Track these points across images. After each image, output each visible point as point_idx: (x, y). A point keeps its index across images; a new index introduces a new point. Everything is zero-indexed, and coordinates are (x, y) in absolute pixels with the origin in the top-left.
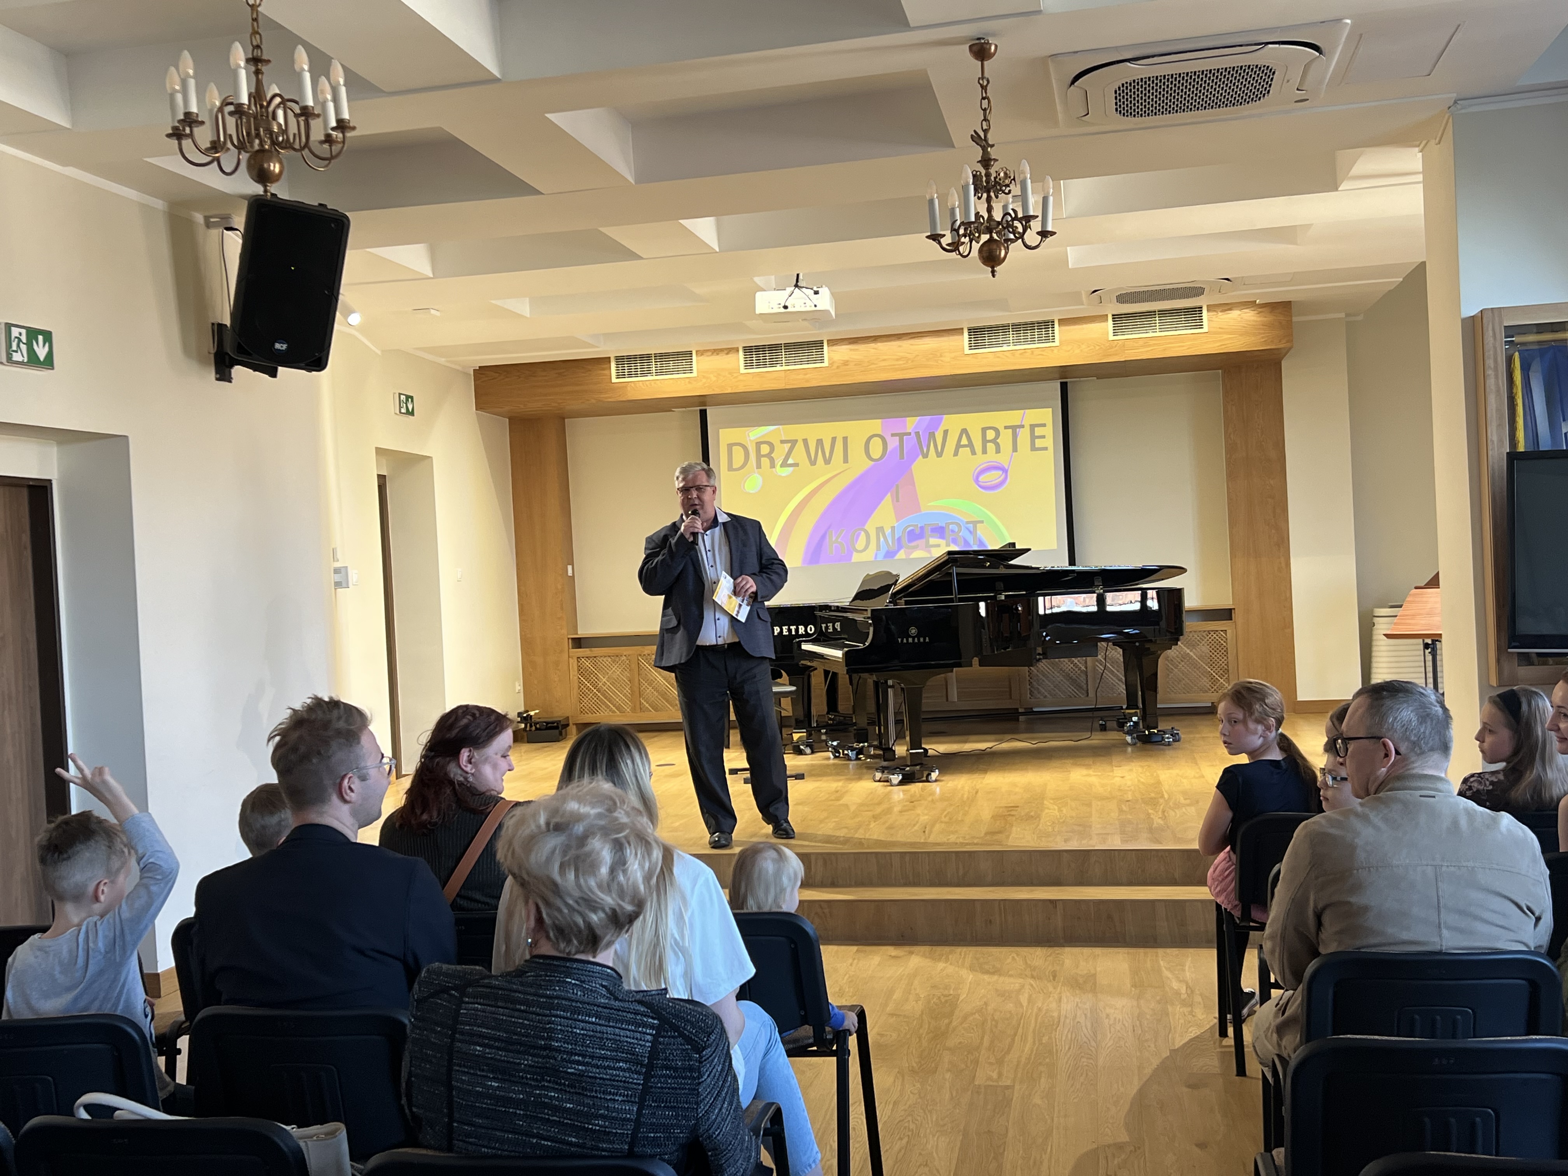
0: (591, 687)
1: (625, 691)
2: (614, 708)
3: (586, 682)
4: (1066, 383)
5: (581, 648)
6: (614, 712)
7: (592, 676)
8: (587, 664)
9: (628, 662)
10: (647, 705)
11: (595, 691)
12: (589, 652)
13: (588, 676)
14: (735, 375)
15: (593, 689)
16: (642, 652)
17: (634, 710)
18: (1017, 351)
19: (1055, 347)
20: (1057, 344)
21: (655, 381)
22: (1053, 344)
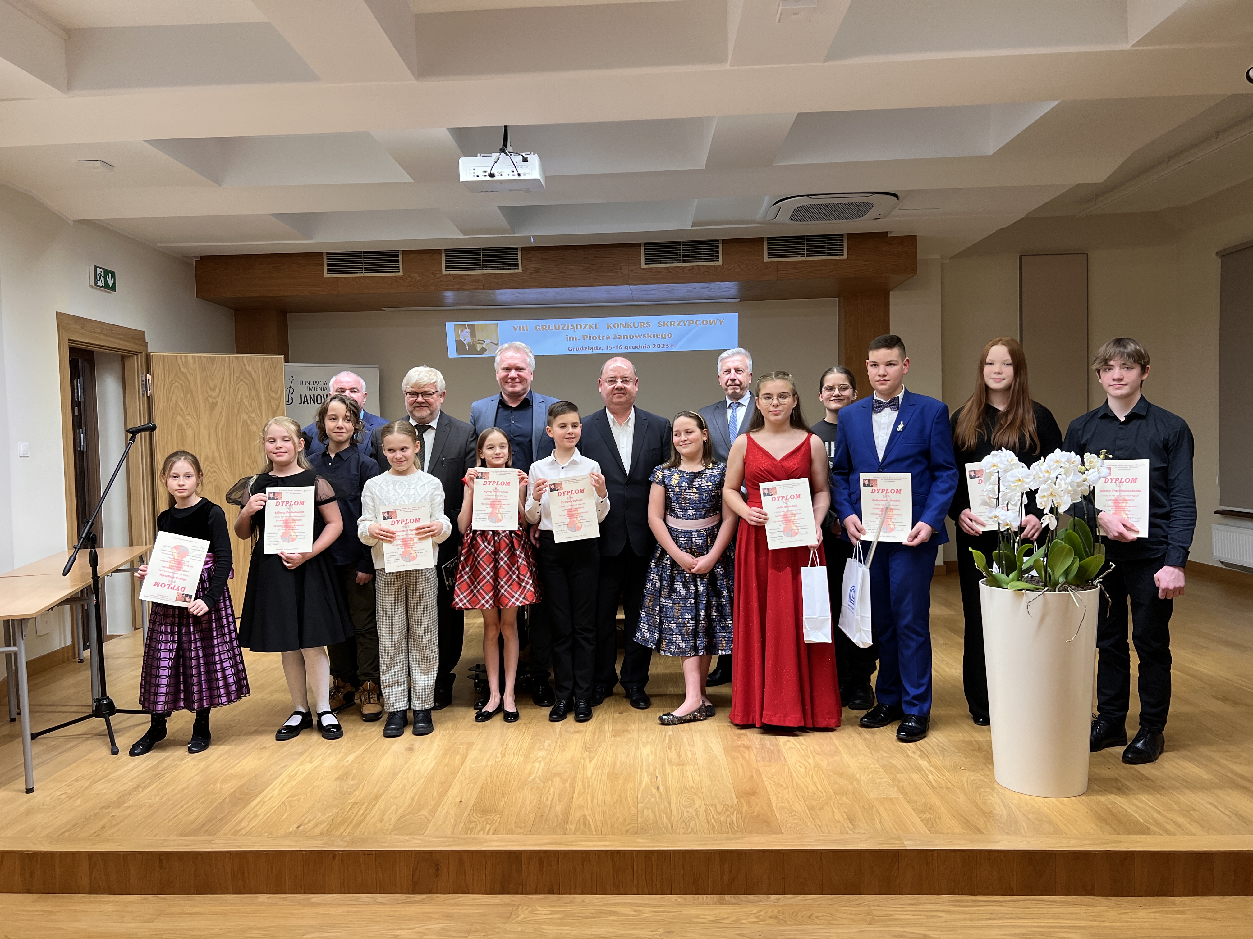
14: (438, 276)
18: (686, 267)
19: (719, 266)
20: (720, 263)
21: (364, 278)
22: (717, 263)
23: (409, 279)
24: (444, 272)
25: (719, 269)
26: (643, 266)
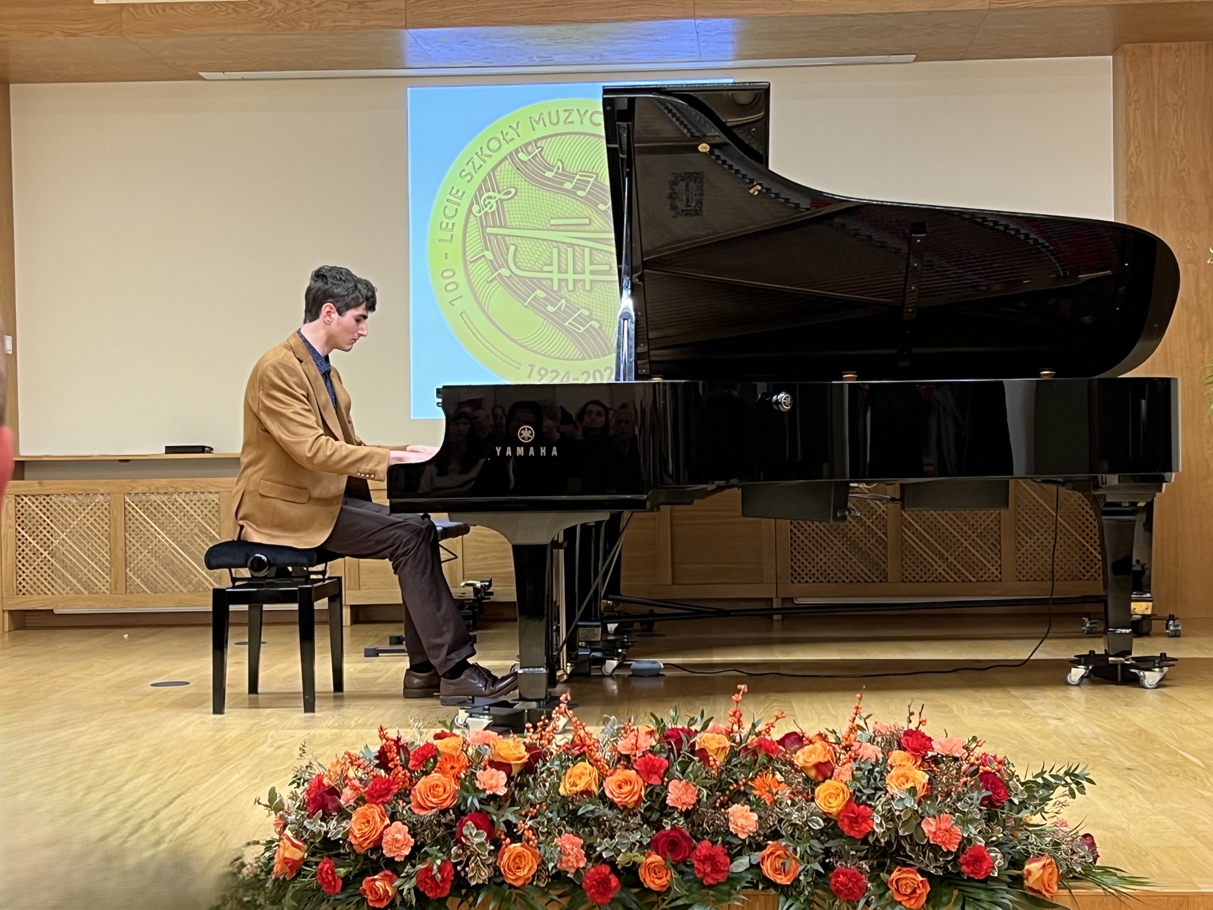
0: (38, 547)
1: (99, 556)
2: (79, 586)
3: (30, 539)
5: (23, 479)
6: (78, 592)
7: (41, 528)
8: (33, 507)
9: (106, 505)
10: (138, 581)
11: (45, 554)
12: (37, 487)
13: (34, 529)
15: (41, 550)
16: (133, 488)
17: (114, 588)
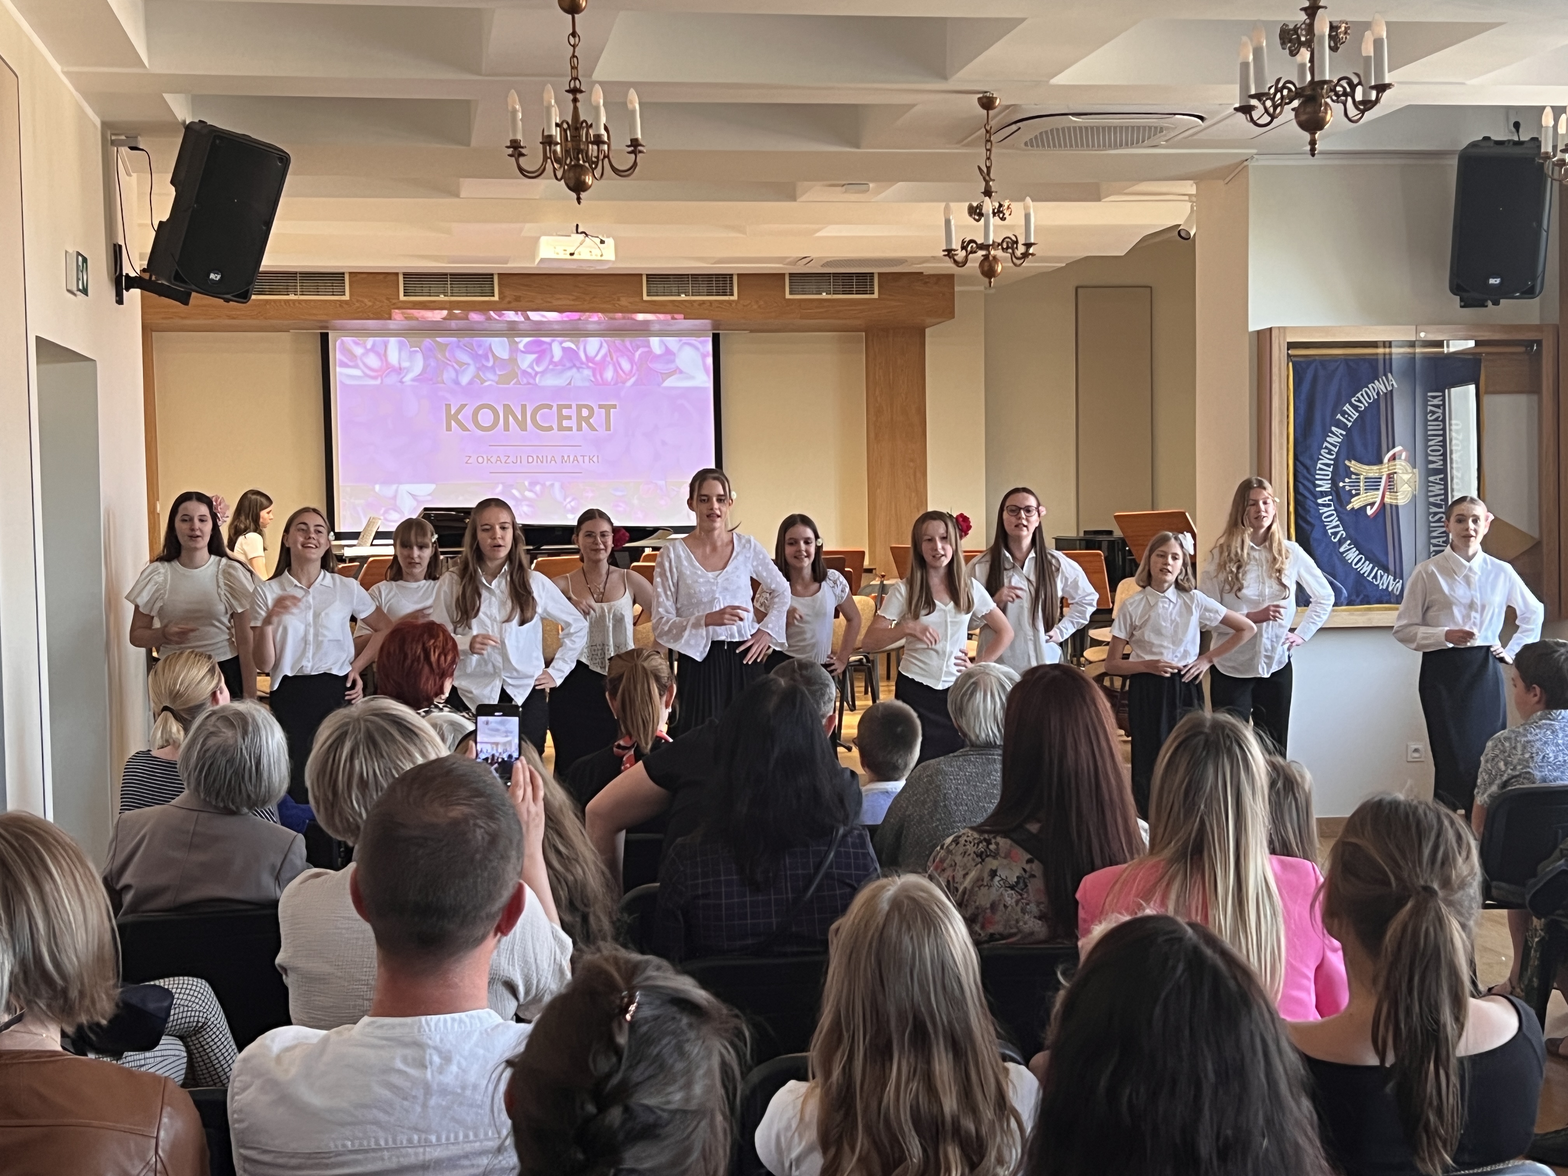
4: (718, 334)
14: (394, 301)
18: (695, 301)
19: (733, 301)
20: (735, 297)
21: (300, 301)
22: (732, 298)
23: (358, 305)
24: (402, 297)
25: (734, 305)
26: (645, 298)
